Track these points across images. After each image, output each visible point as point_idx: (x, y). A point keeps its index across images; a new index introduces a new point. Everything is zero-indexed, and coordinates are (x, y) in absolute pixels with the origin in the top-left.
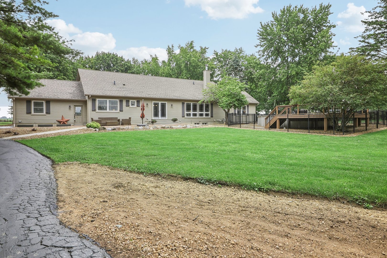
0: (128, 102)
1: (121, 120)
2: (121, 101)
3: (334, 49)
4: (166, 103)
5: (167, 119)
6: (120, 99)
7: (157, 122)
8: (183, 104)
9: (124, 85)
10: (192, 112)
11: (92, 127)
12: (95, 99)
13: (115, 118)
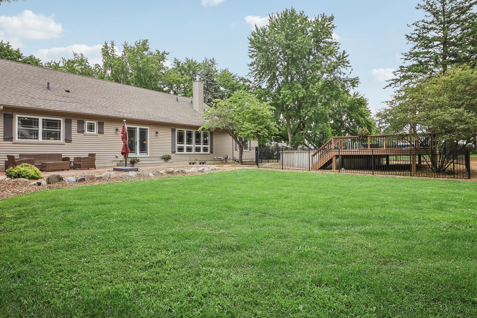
0: (81, 123)
1: (72, 159)
2: (68, 122)
3: (347, 69)
4: (148, 128)
5: (149, 156)
6: (67, 118)
7: (140, 163)
8: (173, 130)
9: (68, 91)
10: (185, 145)
11: (24, 177)
12: (12, 115)
13: (57, 154)
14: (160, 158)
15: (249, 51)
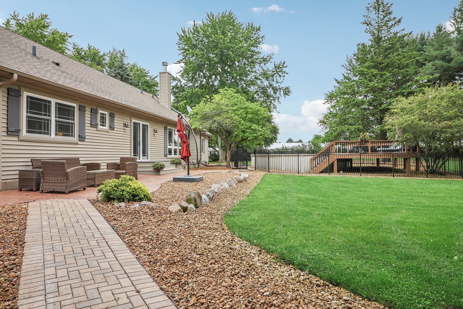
0: (94, 113)
2: (82, 109)
4: (148, 124)
6: (81, 104)
8: (166, 129)
9: (58, 64)
10: (173, 147)
12: (19, 91)
14: (170, 162)
15: (179, 48)
